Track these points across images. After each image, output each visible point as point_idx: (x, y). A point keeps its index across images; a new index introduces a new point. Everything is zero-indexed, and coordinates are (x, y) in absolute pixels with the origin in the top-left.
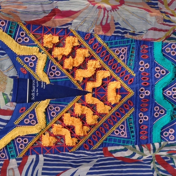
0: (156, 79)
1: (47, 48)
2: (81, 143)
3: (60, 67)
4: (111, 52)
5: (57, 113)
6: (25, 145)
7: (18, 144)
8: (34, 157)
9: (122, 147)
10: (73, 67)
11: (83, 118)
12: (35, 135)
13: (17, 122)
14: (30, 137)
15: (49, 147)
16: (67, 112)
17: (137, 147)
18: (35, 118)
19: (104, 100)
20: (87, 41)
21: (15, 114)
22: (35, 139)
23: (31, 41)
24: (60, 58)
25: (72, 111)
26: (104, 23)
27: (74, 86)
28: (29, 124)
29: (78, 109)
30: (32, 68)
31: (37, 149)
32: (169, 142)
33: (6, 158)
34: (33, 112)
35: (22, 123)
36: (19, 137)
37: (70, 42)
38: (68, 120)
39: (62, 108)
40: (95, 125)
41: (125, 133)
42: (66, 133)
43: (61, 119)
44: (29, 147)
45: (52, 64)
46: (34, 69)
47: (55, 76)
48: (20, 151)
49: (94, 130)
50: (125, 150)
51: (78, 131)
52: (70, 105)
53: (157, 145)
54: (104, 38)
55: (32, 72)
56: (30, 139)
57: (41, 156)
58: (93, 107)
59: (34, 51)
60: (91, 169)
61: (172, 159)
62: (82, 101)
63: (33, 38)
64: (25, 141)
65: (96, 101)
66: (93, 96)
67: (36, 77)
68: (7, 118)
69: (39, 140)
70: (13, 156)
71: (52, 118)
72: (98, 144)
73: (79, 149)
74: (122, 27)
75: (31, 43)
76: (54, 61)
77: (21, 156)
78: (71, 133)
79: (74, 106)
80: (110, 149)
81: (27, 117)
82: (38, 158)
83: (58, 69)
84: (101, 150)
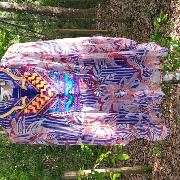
0: (66, 88)
1: (26, 77)
2: (39, 112)
3: (31, 84)
4: (49, 78)
5: (30, 101)
6: (18, 113)
7: (16, 113)
8: (22, 117)
9: (55, 113)
10: (36, 84)
11: (40, 102)
12: (22, 109)
13: (15, 105)
14: (20, 110)
15: (27, 114)
16: (34, 101)
17: (60, 112)
18: (22, 103)
19: (47, 95)
20: (40, 74)
21: (14, 102)
22: (22, 111)
23: (20, 75)
24: (30, 81)
25: (35, 100)
26: (47, 68)
27: (36, 91)
28: (20, 105)
29: (38, 99)
30: (20, 85)
31: (23, 114)
32: (72, 110)
33: (11, 118)
34: (21, 101)
35: (17, 105)
36: (16, 110)
37: (34, 75)
38: (34, 103)
39: (32, 99)
40: (44, 105)
41: (56, 108)
42: (34, 108)
43: (31, 103)
44: (19, 114)
45: (28, 83)
46: (21, 85)
47: (29, 87)
48: (16, 115)
49: (44, 107)
50: (56, 113)
51: (38, 107)
52: (35, 98)
53: (68, 112)
54: (47, 73)
55: (20, 86)
56: (20, 111)
57: (24, 117)
58: (43, 98)
59: (21, 78)
60: (43, 121)
61: (73, 116)
62: (39, 96)
63: (21, 74)
64: (18, 112)
65: (45, 96)
66: (43, 94)
67: (22, 88)
68: (11, 103)
69: (23, 111)
70: (14, 117)
71: (28, 103)
72: (46, 112)
73: (39, 114)
74: (53, 69)
75: (20, 76)
76: (28, 82)
77: (17, 117)
78: (35, 108)
79: (36, 98)
80: (50, 113)
81: (19, 103)
82: (23, 117)
83: (30, 85)
84: (47, 114)
